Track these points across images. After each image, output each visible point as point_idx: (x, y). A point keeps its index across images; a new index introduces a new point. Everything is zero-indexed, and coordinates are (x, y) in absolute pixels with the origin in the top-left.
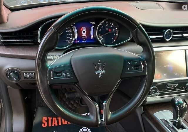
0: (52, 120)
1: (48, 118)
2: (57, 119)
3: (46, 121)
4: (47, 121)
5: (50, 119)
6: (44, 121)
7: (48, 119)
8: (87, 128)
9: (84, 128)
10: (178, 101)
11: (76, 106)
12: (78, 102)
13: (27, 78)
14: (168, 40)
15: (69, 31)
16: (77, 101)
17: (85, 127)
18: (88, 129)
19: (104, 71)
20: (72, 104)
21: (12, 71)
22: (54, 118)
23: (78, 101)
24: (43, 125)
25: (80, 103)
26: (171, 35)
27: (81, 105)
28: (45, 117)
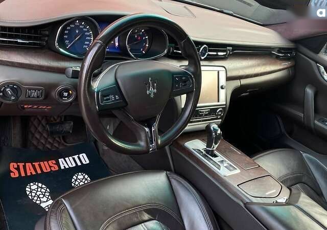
0: (24, 167)
1: (18, 164)
2: (32, 164)
3: (15, 168)
4: (18, 169)
5: (21, 165)
6: (12, 169)
7: (18, 166)
8: (82, 175)
9: (78, 175)
10: (213, 128)
11: (57, 146)
12: (60, 140)
13: (29, 97)
14: (203, 58)
15: (88, 34)
16: (57, 139)
17: (80, 174)
18: (84, 175)
19: (155, 90)
20: (50, 142)
21: (8, 86)
22: (27, 164)
23: (59, 138)
24: (12, 175)
25: (63, 141)
26: (207, 52)
27: (66, 144)
28: (12, 162)
